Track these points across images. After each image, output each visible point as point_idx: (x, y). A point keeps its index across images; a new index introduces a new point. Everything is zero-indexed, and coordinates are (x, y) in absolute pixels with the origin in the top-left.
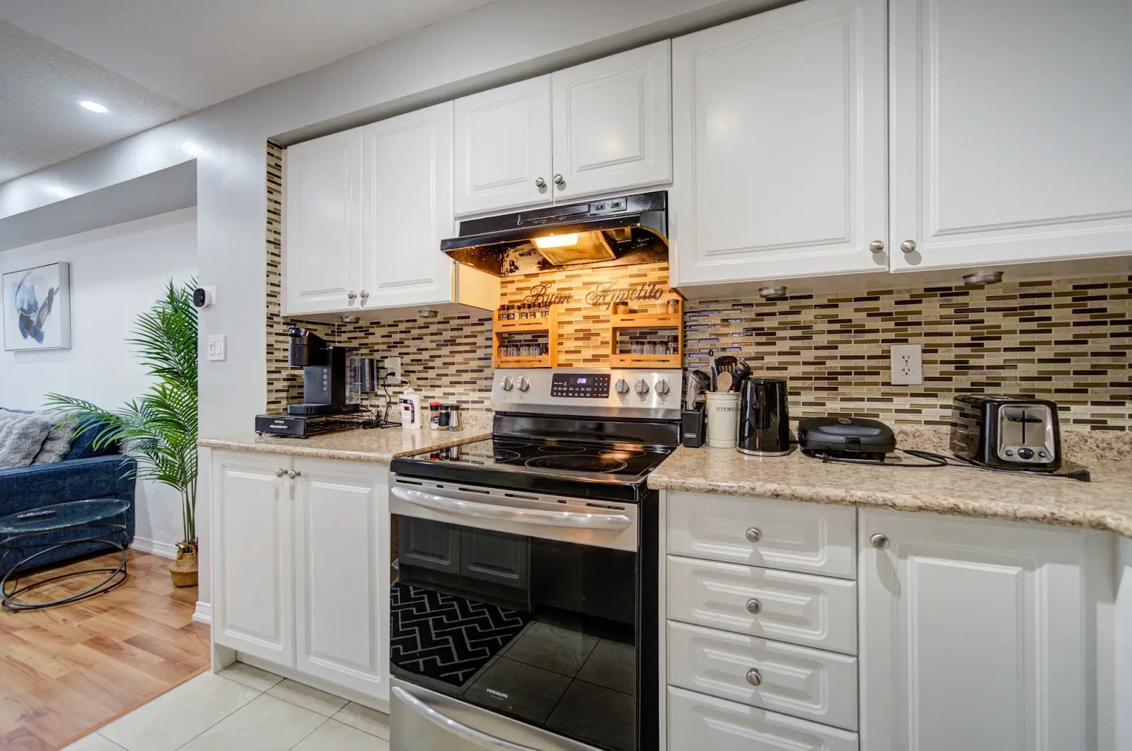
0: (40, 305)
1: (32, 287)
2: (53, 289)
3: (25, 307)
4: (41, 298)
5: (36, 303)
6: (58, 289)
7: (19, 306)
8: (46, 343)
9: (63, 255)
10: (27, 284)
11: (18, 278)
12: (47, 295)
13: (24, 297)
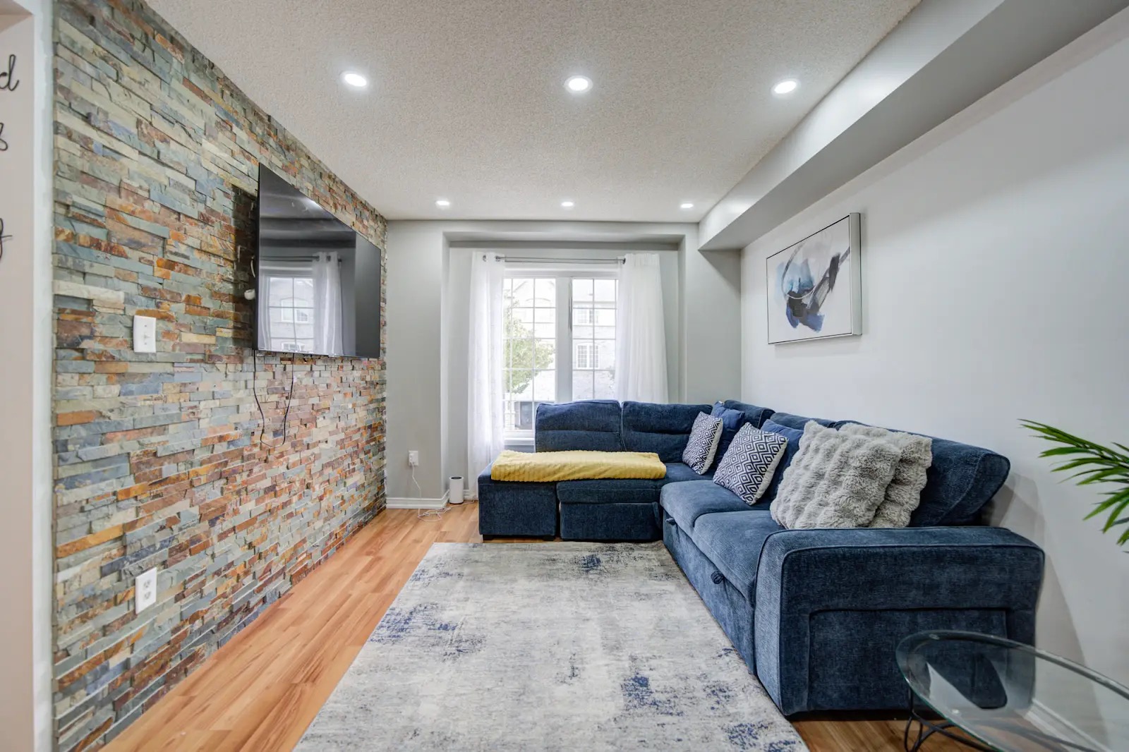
0: (816, 283)
1: (806, 263)
2: (838, 257)
3: (795, 290)
4: (818, 271)
5: (811, 282)
6: (846, 254)
7: (787, 288)
8: (826, 329)
9: (851, 206)
10: (799, 261)
11: (784, 258)
12: (828, 266)
13: (794, 280)
